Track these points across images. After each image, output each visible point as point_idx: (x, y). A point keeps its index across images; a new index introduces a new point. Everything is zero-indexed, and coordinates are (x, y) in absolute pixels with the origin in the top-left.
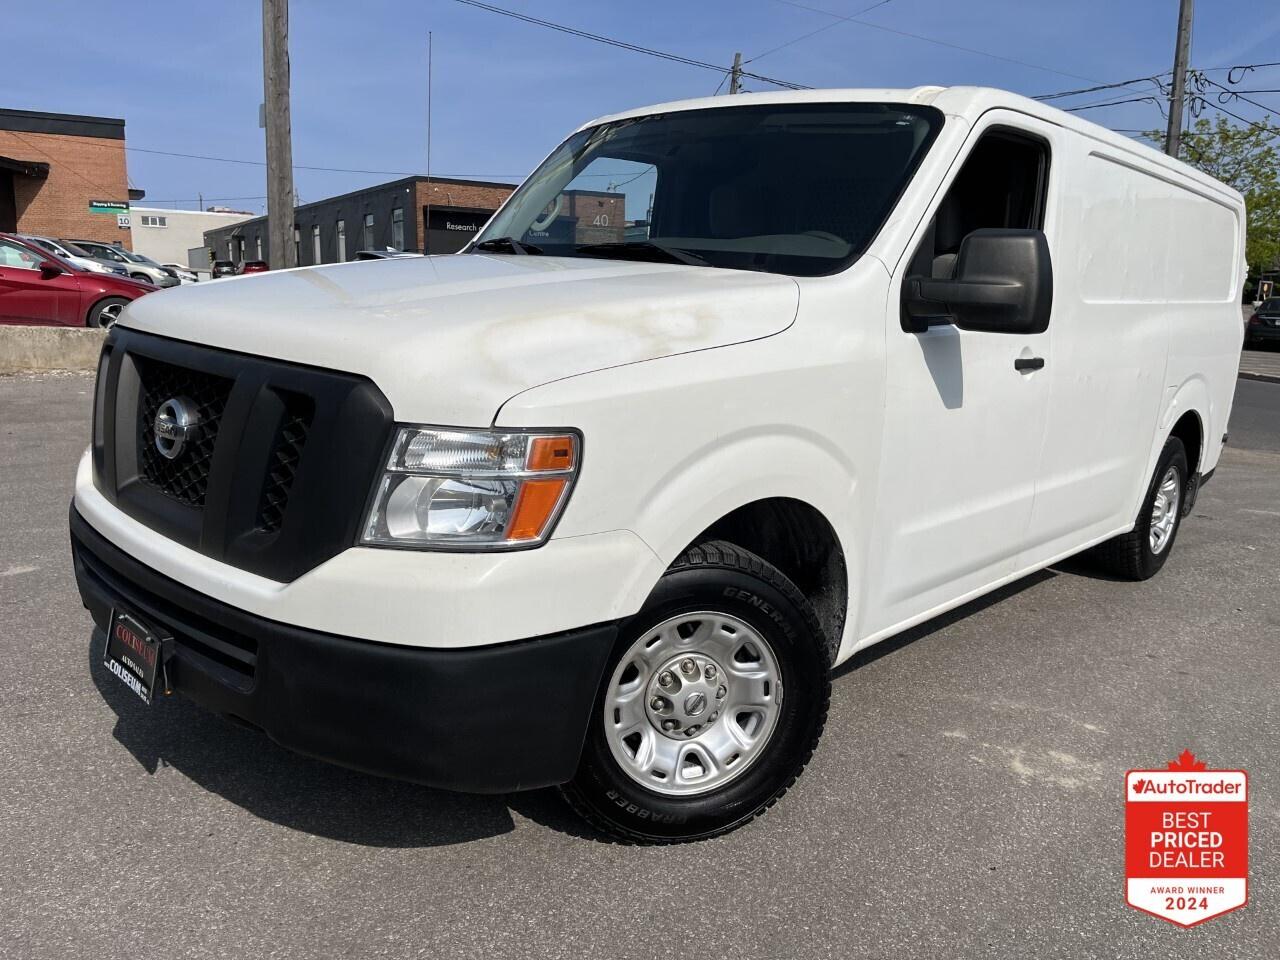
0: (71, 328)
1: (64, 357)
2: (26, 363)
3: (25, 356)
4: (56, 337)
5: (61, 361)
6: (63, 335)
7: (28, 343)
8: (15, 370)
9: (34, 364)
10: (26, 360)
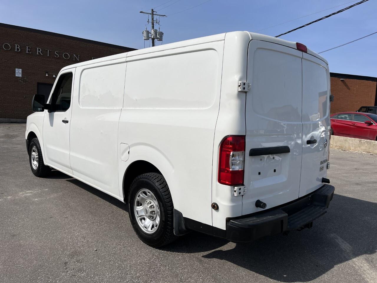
0: (363, 139)
1: (359, 148)
2: (350, 148)
3: (350, 146)
4: (358, 142)
5: (358, 148)
6: (360, 141)
7: (351, 142)
8: (347, 149)
9: (352, 148)
10: (350, 147)
